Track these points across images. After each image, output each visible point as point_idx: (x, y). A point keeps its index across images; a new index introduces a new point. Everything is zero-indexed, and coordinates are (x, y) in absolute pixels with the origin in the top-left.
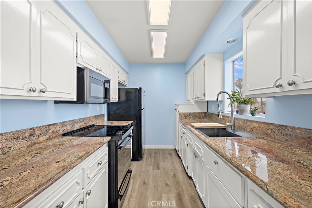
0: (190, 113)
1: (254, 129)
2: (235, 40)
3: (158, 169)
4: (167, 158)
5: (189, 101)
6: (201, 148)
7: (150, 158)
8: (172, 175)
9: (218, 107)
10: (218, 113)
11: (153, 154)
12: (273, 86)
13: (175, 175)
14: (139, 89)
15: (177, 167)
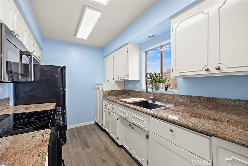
0: (112, 91)
1: (170, 100)
2: (154, 36)
3: (88, 147)
4: (92, 134)
5: (108, 80)
6: (144, 120)
7: (74, 139)
8: (104, 149)
9: (147, 85)
10: (147, 89)
11: (76, 133)
12: (201, 70)
13: (106, 149)
14: (62, 67)
15: (104, 140)
